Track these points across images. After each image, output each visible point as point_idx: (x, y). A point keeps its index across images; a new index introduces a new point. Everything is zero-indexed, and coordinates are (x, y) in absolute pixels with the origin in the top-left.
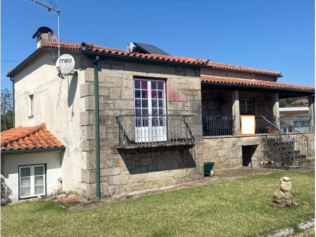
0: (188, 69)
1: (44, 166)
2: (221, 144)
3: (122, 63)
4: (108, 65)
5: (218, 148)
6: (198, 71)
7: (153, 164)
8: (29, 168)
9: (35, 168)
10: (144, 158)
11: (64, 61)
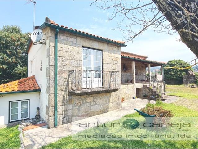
0: (114, 46)
1: (28, 101)
2: (127, 87)
3: (75, 37)
4: (65, 37)
5: (126, 89)
6: (119, 47)
7: (94, 101)
8: (18, 102)
9: (22, 102)
10: (88, 97)
11: (36, 33)
